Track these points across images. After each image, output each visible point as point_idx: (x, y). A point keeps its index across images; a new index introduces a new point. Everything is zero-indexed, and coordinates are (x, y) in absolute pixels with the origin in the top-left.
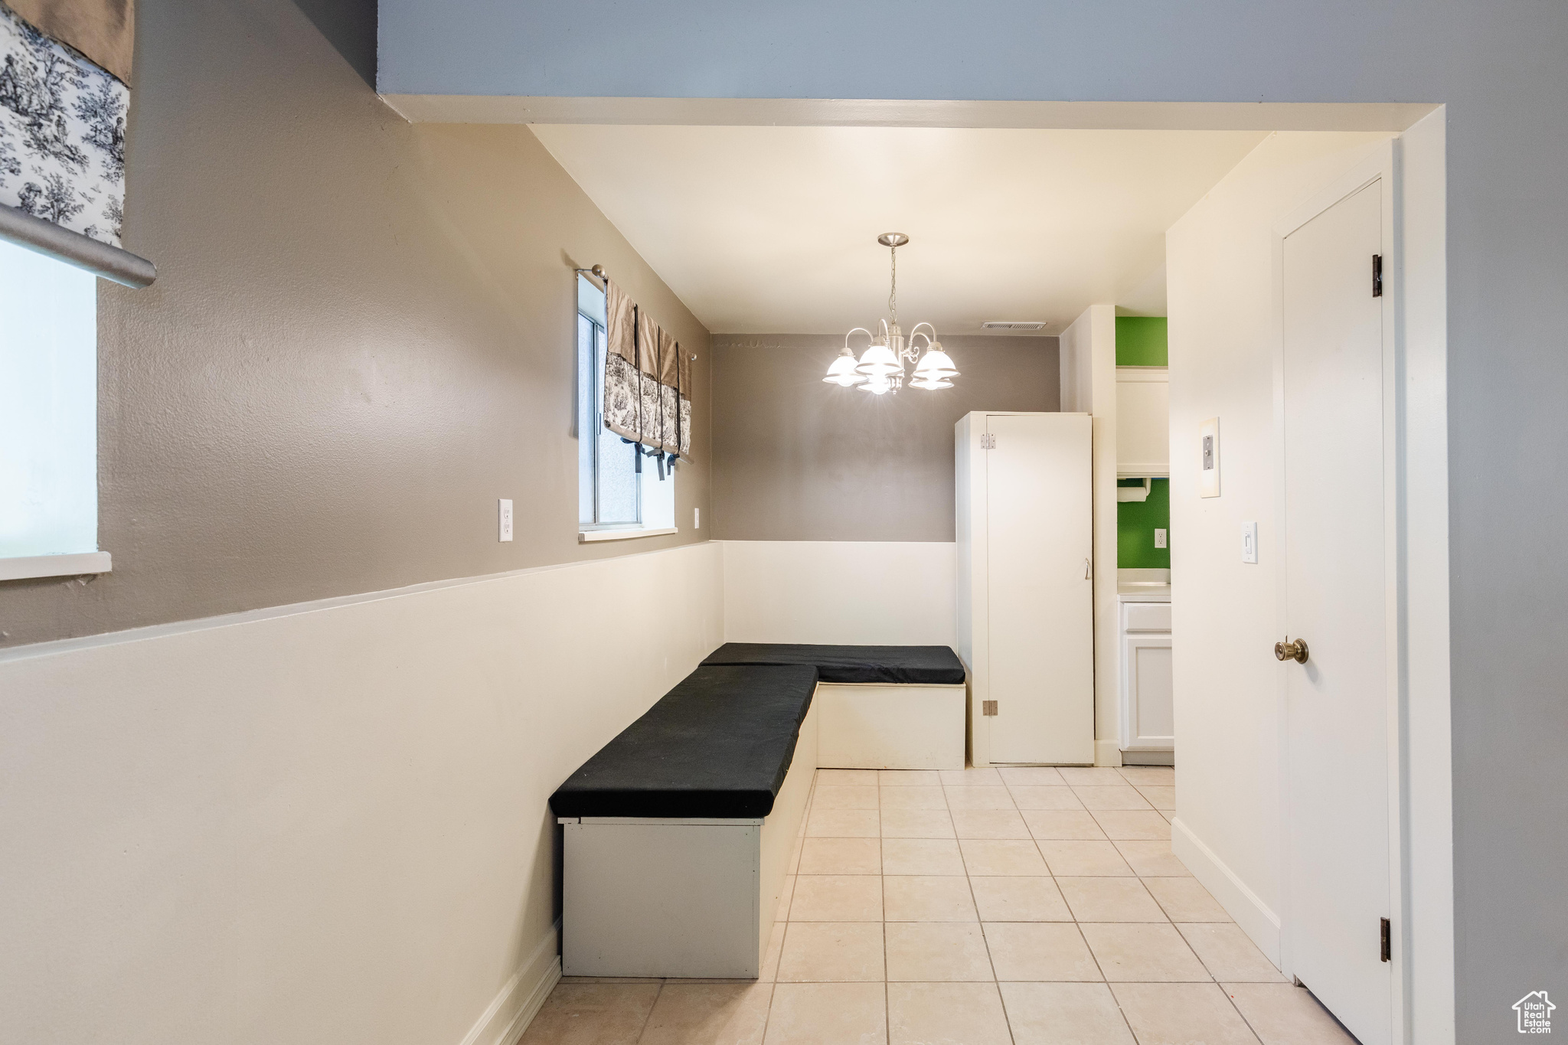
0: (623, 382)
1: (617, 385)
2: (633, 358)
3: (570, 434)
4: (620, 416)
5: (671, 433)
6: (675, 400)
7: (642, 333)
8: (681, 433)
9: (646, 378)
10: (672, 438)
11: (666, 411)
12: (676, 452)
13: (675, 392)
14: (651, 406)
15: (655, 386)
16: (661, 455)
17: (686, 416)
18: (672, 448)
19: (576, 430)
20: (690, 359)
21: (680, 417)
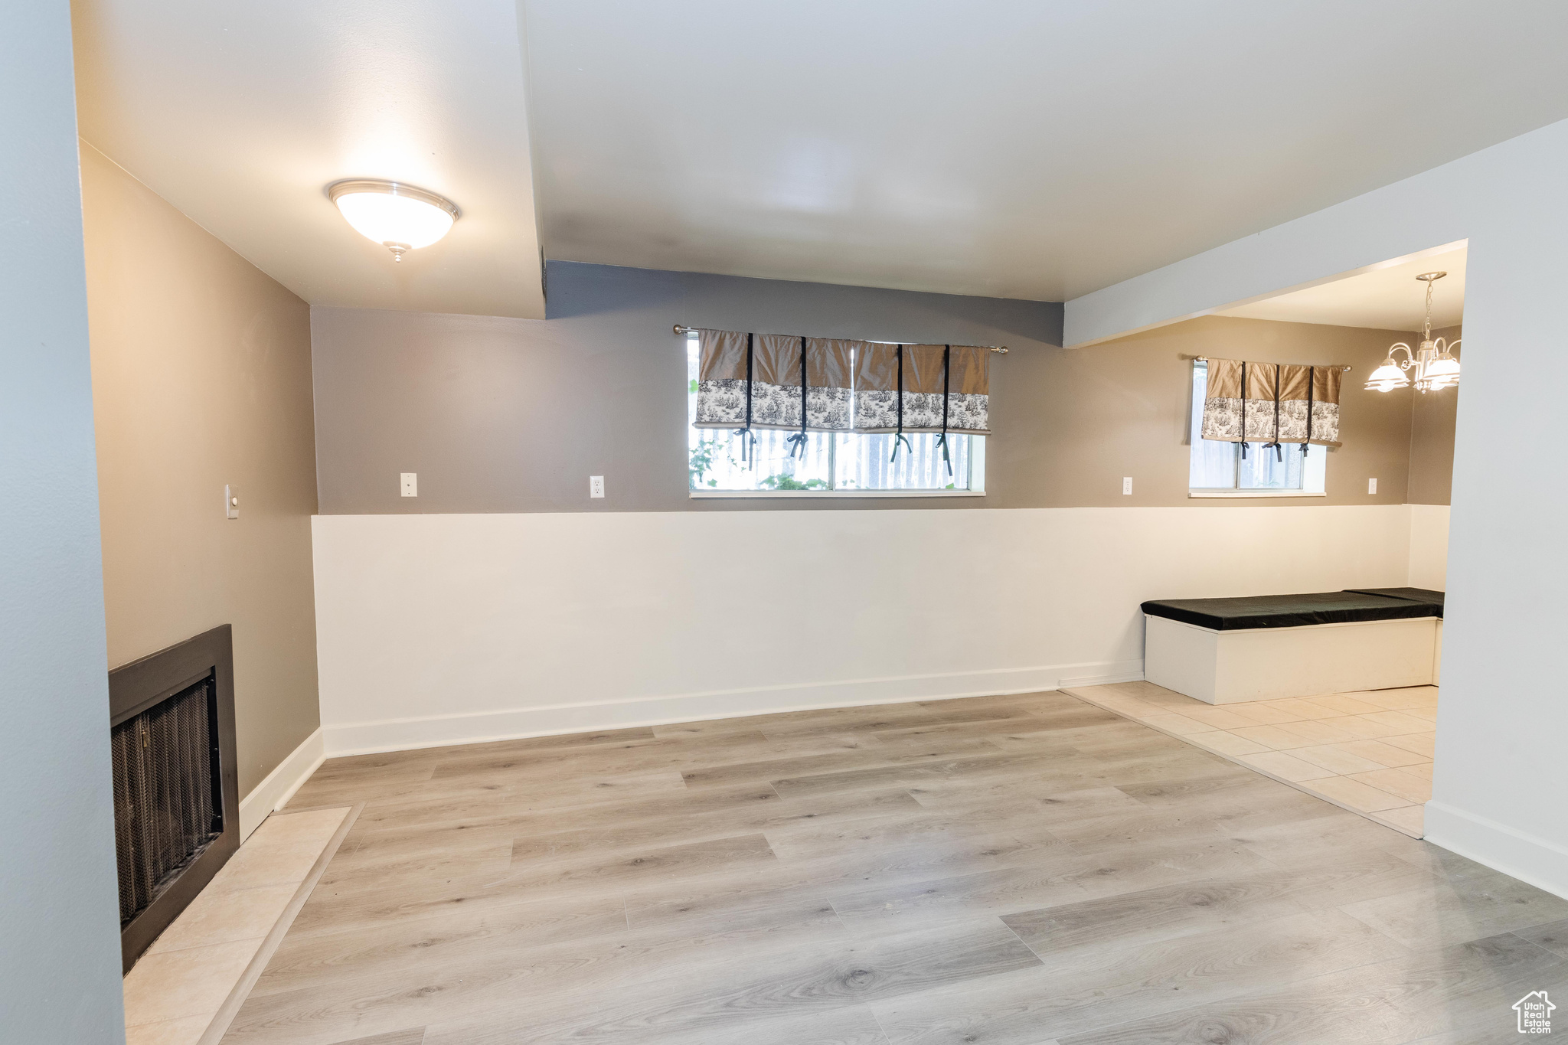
0: (1226, 410)
2: (1239, 395)
3: (1182, 444)
4: (1224, 429)
5: (1298, 430)
6: (1307, 407)
7: (1252, 376)
8: (1315, 428)
9: (1260, 402)
10: (1299, 433)
11: (1291, 416)
12: (1305, 442)
13: (1307, 402)
14: (1262, 418)
15: (1272, 404)
16: (1278, 446)
17: (1327, 415)
18: (1300, 439)
19: (1188, 441)
20: (1339, 372)
21: (1314, 418)
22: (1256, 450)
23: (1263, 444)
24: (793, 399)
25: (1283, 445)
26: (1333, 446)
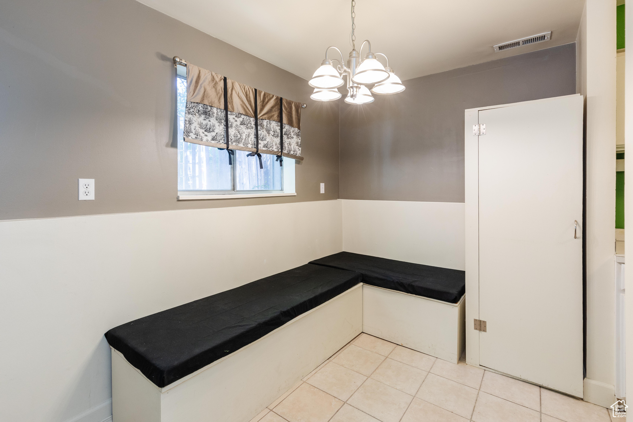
0: (210, 118)
1: (205, 120)
2: (222, 107)
3: (167, 146)
4: (210, 136)
5: (274, 144)
6: (279, 128)
7: (234, 92)
8: (286, 145)
9: (243, 116)
10: (275, 147)
11: (269, 133)
12: (280, 154)
13: (279, 124)
14: (244, 130)
15: (252, 120)
16: (259, 156)
17: (294, 136)
18: (276, 152)
19: (174, 144)
20: (299, 106)
21: (285, 137)
22: (241, 156)
23: (248, 153)
25: (264, 156)
26: (299, 160)
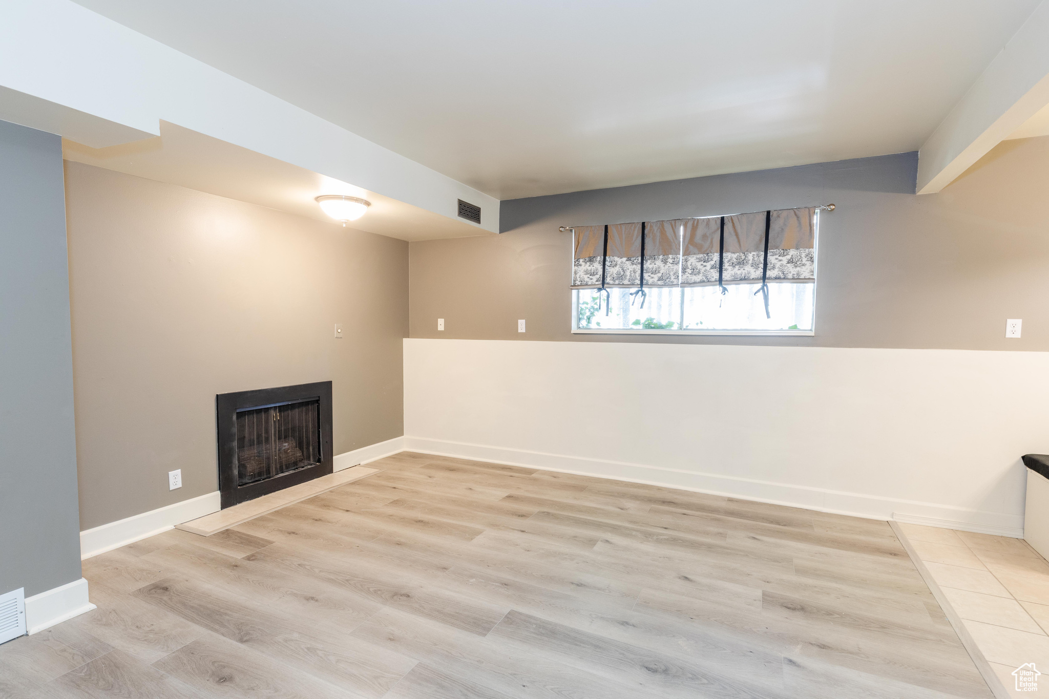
24: (634, 266)
